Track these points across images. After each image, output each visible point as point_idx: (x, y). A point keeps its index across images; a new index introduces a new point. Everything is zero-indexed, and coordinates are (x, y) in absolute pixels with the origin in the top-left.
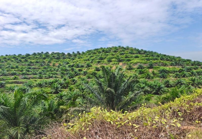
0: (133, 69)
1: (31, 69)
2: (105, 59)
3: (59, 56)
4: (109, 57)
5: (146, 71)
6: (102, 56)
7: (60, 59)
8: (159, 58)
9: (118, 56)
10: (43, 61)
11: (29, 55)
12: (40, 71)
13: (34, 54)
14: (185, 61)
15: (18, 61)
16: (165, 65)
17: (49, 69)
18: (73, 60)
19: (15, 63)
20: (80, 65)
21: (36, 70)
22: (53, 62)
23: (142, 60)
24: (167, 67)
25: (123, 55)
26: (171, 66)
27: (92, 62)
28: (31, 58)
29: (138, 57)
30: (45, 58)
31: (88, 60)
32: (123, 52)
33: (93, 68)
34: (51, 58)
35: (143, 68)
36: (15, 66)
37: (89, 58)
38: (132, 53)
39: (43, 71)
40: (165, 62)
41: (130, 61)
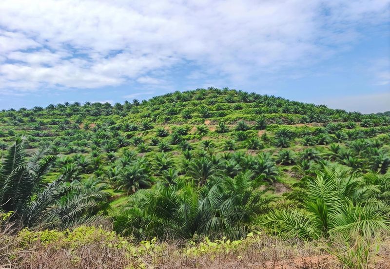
0: (228, 132)
1: (41, 137)
2: (179, 113)
3: (99, 110)
4: (187, 109)
5: (251, 134)
6: (175, 109)
7: (100, 115)
8: (281, 109)
9: (203, 107)
10: (66, 121)
11: (40, 109)
12: (58, 139)
13: (49, 108)
14: (331, 113)
15: (16, 122)
16: (291, 122)
17: (75, 136)
18: (124, 116)
19: (9, 125)
20: (132, 125)
21: (49, 137)
22: (85, 122)
23: (248, 113)
24: (293, 126)
25: (214, 104)
26: (302, 123)
27: (155, 120)
28: (43, 115)
29: (241, 108)
30: (70, 115)
31: (149, 116)
32: (213, 99)
33: (155, 131)
34: (83, 114)
35: (247, 130)
36: (7, 132)
37: (150, 111)
38: (229, 101)
39: (64, 139)
40: (290, 116)
41: (225, 115)
